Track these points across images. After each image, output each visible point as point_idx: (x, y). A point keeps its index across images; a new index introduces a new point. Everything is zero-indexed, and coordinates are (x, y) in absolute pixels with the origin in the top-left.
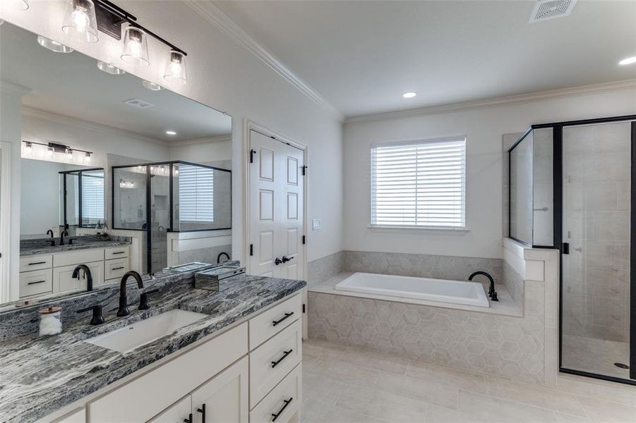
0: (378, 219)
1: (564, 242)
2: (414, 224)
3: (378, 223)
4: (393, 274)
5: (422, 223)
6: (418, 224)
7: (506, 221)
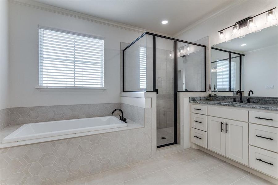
0: (44, 82)
1: (156, 89)
2: (73, 85)
3: (44, 85)
4: (58, 120)
5: (79, 85)
6: (76, 85)
7: (122, 84)
